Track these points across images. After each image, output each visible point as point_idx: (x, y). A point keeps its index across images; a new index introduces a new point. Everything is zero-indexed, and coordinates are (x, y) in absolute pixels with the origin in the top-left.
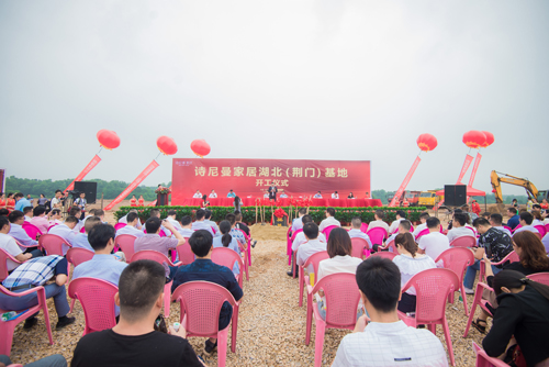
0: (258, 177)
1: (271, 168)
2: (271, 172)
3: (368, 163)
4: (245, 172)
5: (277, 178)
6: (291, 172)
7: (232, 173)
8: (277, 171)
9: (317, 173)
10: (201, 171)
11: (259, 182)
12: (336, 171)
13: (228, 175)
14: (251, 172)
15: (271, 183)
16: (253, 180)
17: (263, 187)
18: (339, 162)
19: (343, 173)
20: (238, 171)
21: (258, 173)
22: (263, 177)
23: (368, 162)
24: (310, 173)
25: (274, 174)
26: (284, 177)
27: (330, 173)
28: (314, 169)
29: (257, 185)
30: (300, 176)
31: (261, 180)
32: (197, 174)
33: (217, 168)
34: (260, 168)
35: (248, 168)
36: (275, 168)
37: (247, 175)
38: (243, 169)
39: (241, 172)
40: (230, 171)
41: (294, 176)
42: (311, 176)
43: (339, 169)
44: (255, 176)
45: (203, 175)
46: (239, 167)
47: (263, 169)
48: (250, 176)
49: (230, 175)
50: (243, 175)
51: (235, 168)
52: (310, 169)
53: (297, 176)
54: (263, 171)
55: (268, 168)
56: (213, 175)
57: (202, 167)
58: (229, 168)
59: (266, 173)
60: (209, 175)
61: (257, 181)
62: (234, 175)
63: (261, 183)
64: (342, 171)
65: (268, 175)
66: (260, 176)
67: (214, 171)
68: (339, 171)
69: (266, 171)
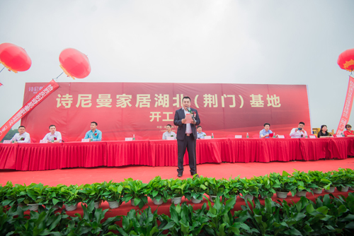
0: (153, 108)
1: (173, 94)
2: (172, 101)
3: (303, 88)
4: (134, 101)
6: (201, 100)
7: (114, 103)
8: (180, 101)
9: (238, 102)
10: (65, 101)
11: (155, 116)
12: (264, 99)
13: (108, 105)
14: (143, 101)
16: (146, 111)
17: (161, 123)
18: (267, 86)
19: (274, 101)
20: (124, 101)
21: (153, 102)
22: (160, 108)
23: (305, 86)
24: (229, 101)
25: (177, 104)
27: (257, 101)
28: (233, 96)
29: (151, 121)
30: (214, 106)
31: (158, 113)
32: (59, 105)
33: (90, 96)
34: (156, 95)
35: (138, 96)
36: (178, 95)
37: (137, 106)
38: (131, 96)
39: (128, 101)
40: (111, 100)
41: (205, 106)
42: (231, 106)
43: (268, 95)
44: (149, 106)
45: (69, 106)
46: (124, 95)
47: (161, 96)
48: (141, 106)
49: (110, 106)
50: (130, 105)
51: (118, 96)
52: (228, 96)
53: (210, 106)
54: (161, 100)
55: (168, 96)
56: (83, 106)
57: (67, 95)
58: (109, 95)
59: (165, 102)
60: (77, 106)
61: (151, 115)
62: (117, 106)
63: (158, 117)
64: (272, 99)
65: (168, 106)
66: (156, 106)
67: (85, 100)
68: (268, 99)
69: (165, 99)
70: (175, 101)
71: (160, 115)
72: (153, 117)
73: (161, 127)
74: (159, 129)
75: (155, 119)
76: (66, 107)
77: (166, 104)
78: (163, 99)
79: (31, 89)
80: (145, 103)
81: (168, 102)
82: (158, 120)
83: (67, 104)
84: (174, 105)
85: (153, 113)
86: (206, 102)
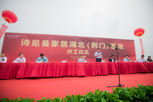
0: (69, 48)
1: (78, 42)
2: (78, 45)
4: (60, 44)
5: (81, 49)
6: (90, 45)
7: (50, 45)
8: (81, 45)
9: (106, 46)
11: (69, 51)
13: (47, 46)
15: (77, 52)
16: (65, 49)
17: (72, 55)
18: (119, 40)
19: (121, 47)
20: (55, 44)
21: (69, 45)
22: (72, 48)
23: (133, 40)
24: (102, 46)
25: (80, 46)
26: (86, 49)
28: (104, 44)
29: (68, 54)
30: (96, 48)
31: (71, 50)
32: (22, 45)
33: (39, 41)
34: (70, 42)
35: (62, 41)
36: (80, 42)
37: (61, 46)
38: (58, 42)
39: (57, 44)
40: (49, 43)
41: (92, 48)
42: (103, 48)
43: (119, 44)
44: (67, 47)
45: (28, 45)
46: (55, 41)
47: (72, 42)
48: (63, 47)
49: (48, 46)
50: (58, 46)
51: (52, 41)
52: (102, 43)
53: (94, 48)
54: (72, 44)
55: (76, 42)
56: (35, 46)
57: (27, 40)
58: (48, 41)
59: (74, 45)
60: (32, 45)
61: (68, 51)
62: (52, 46)
63: (71, 52)
64: (120, 45)
65: (75, 47)
66: (70, 47)
67: (36, 43)
68: (119, 45)
69: (74, 43)
70: (79, 45)
71: (72, 51)
72: (69, 52)
73: (72, 57)
74: (71, 58)
75: (70, 53)
76: (26, 46)
77: (75, 46)
78: (73, 43)
79: (8, 36)
80: (65, 45)
81: (76, 45)
82: (71, 54)
83: (27, 44)
84: (78, 46)
85: (69, 50)
86: (92, 46)
